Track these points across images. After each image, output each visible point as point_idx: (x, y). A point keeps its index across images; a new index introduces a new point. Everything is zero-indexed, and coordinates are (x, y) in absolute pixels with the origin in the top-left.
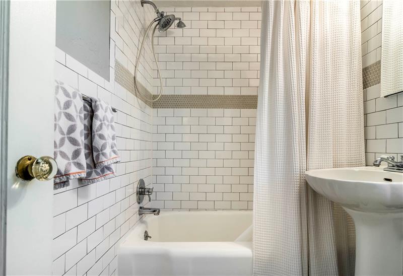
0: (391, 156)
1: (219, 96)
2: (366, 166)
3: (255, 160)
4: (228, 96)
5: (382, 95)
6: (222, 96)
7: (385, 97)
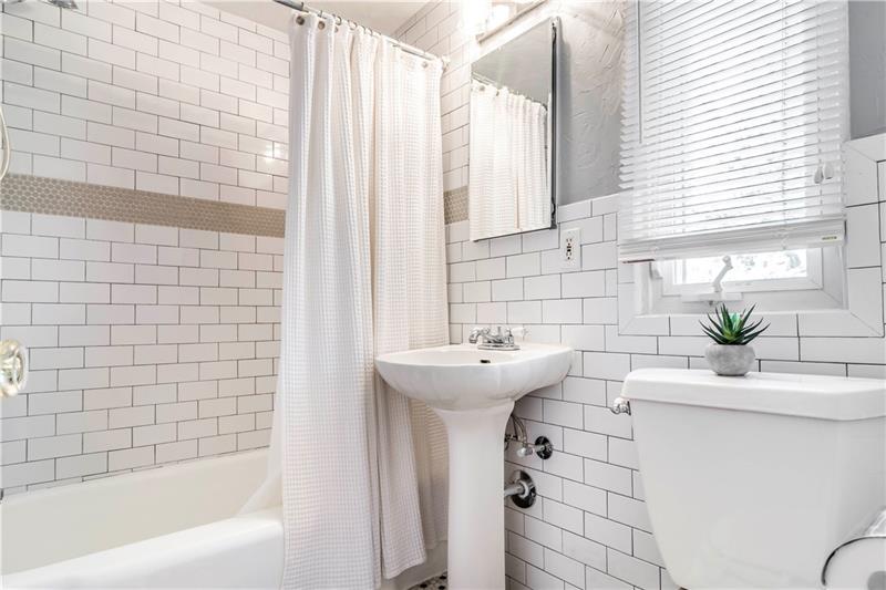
0: (487, 327)
1: (167, 196)
2: (451, 344)
3: (283, 342)
4: (190, 199)
5: (472, 239)
6: (173, 197)
7: (476, 241)
